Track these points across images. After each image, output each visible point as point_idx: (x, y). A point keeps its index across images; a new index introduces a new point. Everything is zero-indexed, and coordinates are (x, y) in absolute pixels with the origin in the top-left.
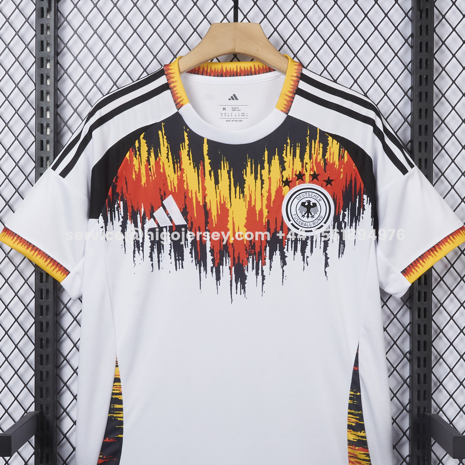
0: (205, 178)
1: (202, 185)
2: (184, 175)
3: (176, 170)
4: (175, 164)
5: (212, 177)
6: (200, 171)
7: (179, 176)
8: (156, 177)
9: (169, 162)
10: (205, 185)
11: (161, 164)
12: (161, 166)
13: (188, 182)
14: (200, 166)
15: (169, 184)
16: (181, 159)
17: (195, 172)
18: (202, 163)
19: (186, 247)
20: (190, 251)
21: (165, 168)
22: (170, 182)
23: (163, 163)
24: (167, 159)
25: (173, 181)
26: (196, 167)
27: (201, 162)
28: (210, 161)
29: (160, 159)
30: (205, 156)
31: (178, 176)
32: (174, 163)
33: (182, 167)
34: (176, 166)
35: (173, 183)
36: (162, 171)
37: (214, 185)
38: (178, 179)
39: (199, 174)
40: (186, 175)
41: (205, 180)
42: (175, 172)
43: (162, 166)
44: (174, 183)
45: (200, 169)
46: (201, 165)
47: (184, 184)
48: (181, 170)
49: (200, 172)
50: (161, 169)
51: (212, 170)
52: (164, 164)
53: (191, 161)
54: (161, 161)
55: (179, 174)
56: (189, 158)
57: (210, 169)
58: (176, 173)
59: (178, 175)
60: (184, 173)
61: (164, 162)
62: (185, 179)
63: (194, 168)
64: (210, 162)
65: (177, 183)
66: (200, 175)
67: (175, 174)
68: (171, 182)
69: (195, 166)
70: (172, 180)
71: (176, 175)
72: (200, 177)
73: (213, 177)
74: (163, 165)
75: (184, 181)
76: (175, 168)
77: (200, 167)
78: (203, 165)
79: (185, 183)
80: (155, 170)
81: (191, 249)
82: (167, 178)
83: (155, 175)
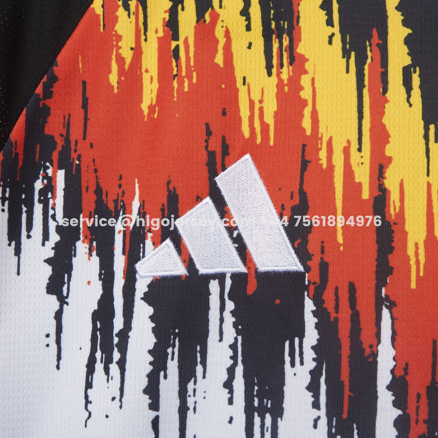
0: (387, 95)
1: (372, 122)
2: (305, 80)
3: (275, 62)
4: (274, 36)
5: (413, 93)
6: (366, 67)
7: (286, 82)
8: (194, 81)
9: (248, 28)
10: (386, 120)
11: (219, 33)
12: (217, 42)
13: (318, 107)
14: (369, 48)
15: (244, 112)
16: (298, 17)
17: (348, 71)
18: (376, 39)
19: (293, 364)
20: (307, 379)
21: (234, 49)
22: (248, 103)
23: (227, 34)
24: (244, 18)
25: (261, 101)
26: (353, 54)
27: (375, 32)
28: (409, 31)
29: (218, 15)
30: (389, 14)
31: (280, 84)
32: (267, 34)
33: (301, 49)
34: (276, 46)
35: (261, 109)
36: (219, 59)
37: (422, 123)
38: (280, 96)
39: (363, 81)
40: (313, 79)
41: (388, 101)
42: (272, 67)
43: (222, 41)
44: (265, 109)
45: (369, 61)
46: (375, 47)
47: (303, 116)
48: (292, 60)
49: (366, 72)
50: (216, 51)
51: (413, 65)
52: (232, 35)
53: (336, 29)
54: (219, 24)
55: (285, 75)
56: (326, 17)
57: (408, 61)
58: (274, 71)
59: (280, 80)
60: (306, 72)
61: (229, 28)
62: (306, 94)
63: (346, 54)
64: (409, 35)
65: (275, 109)
66: (366, 82)
67: (270, 74)
68: (252, 104)
69: (348, 46)
70: (256, 97)
71: (274, 79)
72: (366, 92)
73: (416, 93)
74: (225, 39)
75: (305, 103)
76: (272, 52)
77: (369, 54)
78: (378, 45)
79: (307, 111)
80: (194, 57)
81: (315, 374)
82: (237, 90)
83: (194, 74)
